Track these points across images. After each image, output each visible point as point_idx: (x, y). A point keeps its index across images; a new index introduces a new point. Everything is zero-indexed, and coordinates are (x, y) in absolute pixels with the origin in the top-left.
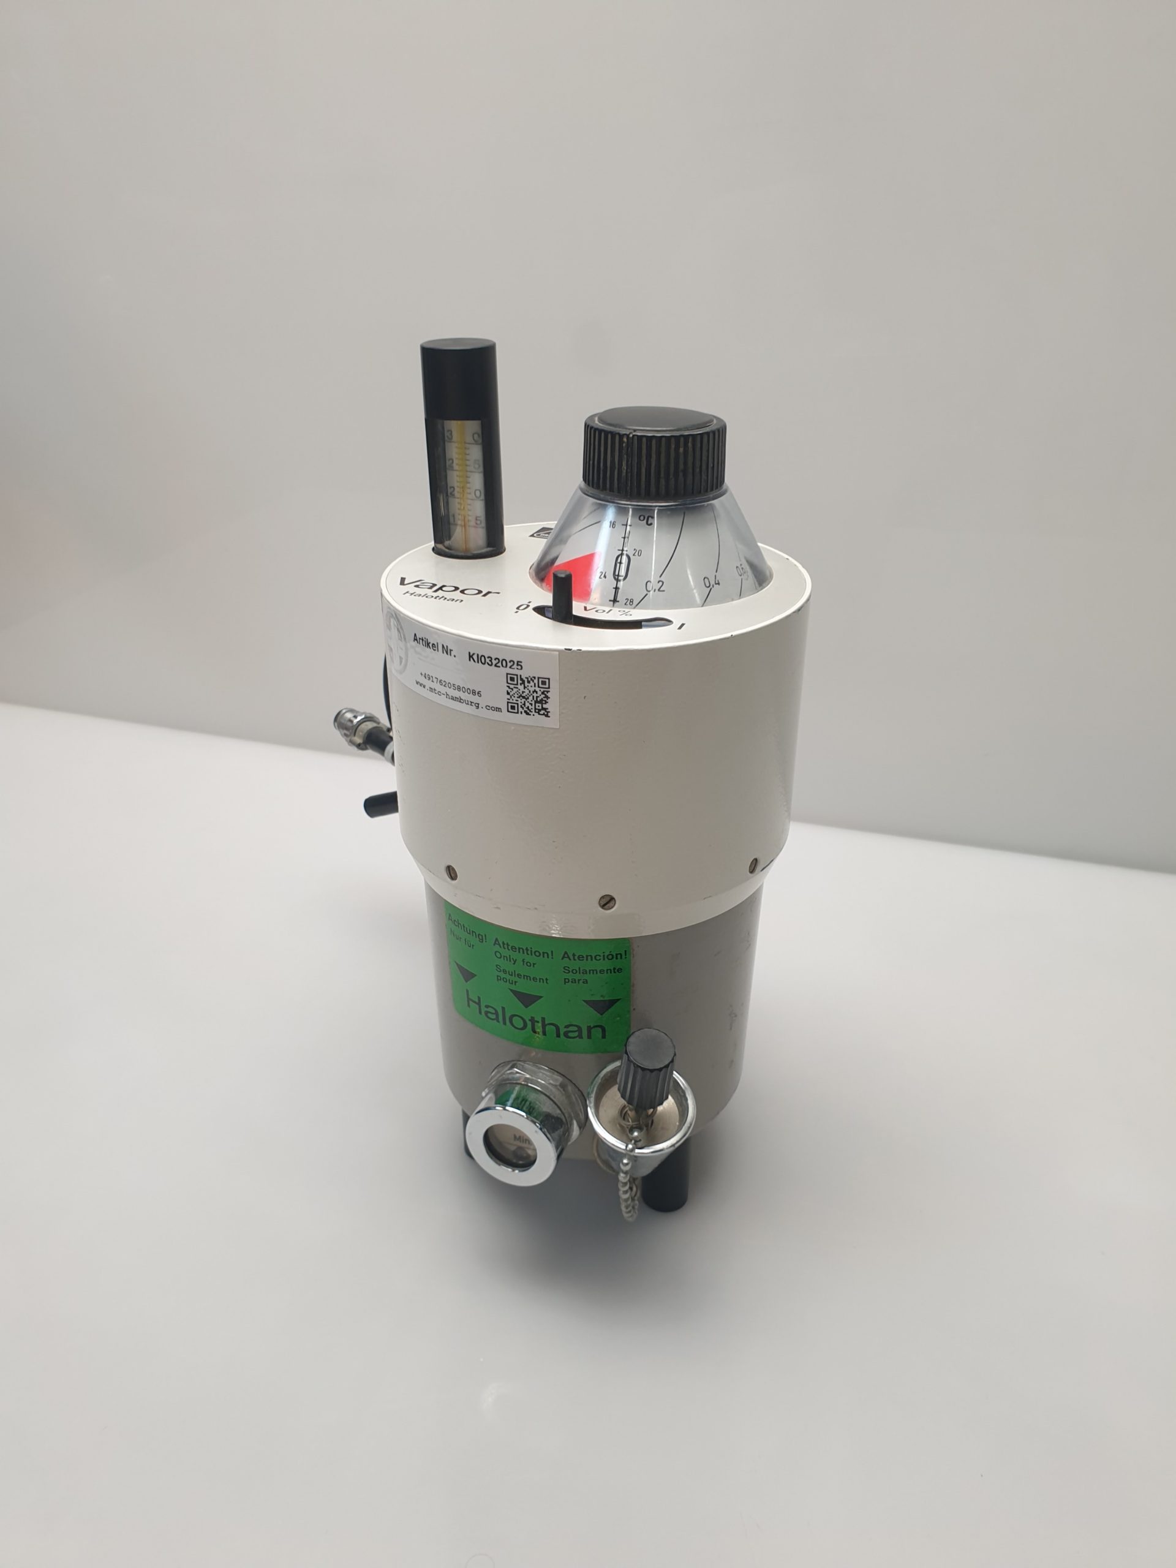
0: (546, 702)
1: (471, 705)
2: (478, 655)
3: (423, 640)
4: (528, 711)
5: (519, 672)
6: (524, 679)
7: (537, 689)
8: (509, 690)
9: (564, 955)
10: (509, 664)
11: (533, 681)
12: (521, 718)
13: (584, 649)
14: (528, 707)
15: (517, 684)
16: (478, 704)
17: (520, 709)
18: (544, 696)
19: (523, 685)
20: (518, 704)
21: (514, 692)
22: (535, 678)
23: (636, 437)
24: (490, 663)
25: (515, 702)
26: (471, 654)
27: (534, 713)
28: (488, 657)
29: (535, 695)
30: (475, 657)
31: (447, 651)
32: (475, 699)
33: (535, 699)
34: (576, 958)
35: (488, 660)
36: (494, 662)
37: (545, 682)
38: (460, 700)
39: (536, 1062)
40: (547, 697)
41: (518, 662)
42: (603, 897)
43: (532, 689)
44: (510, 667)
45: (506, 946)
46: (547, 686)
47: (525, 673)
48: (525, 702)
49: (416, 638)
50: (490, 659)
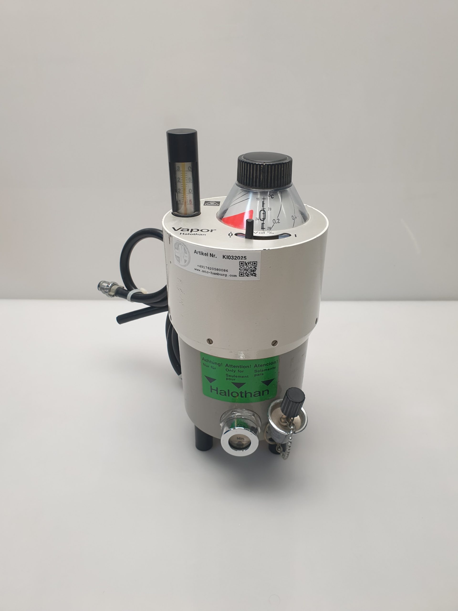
0: (255, 271)
1: (223, 275)
2: (227, 256)
3: (199, 252)
4: (248, 275)
5: (245, 261)
6: (247, 263)
7: (252, 266)
8: (240, 268)
9: (255, 366)
10: (241, 258)
11: (250, 263)
12: (245, 278)
13: (270, 249)
14: (248, 273)
15: (244, 265)
16: (226, 275)
17: (245, 275)
18: (254, 268)
19: (246, 265)
20: (244, 273)
21: (242, 268)
22: (251, 262)
23: (266, 165)
24: (232, 258)
25: (242, 272)
26: (224, 256)
27: (250, 275)
28: (232, 256)
29: (251, 268)
30: (226, 257)
31: (212, 255)
32: (225, 273)
33: (251, 270)
34: (260, 366)
35: (231, 257)
36: (234, 258)
37: (255, 263)
38: (218, 274)
39: (241, 408)
40: (256, 269)
41: (244, 257)
42: (273, 342)
43: (250, 267)
44: (241, 259)
45: (231, 366)
46: (256, 265)
47: (247, 261)
48: (247, 272)
49: (195, 252)
50: (232, 257)
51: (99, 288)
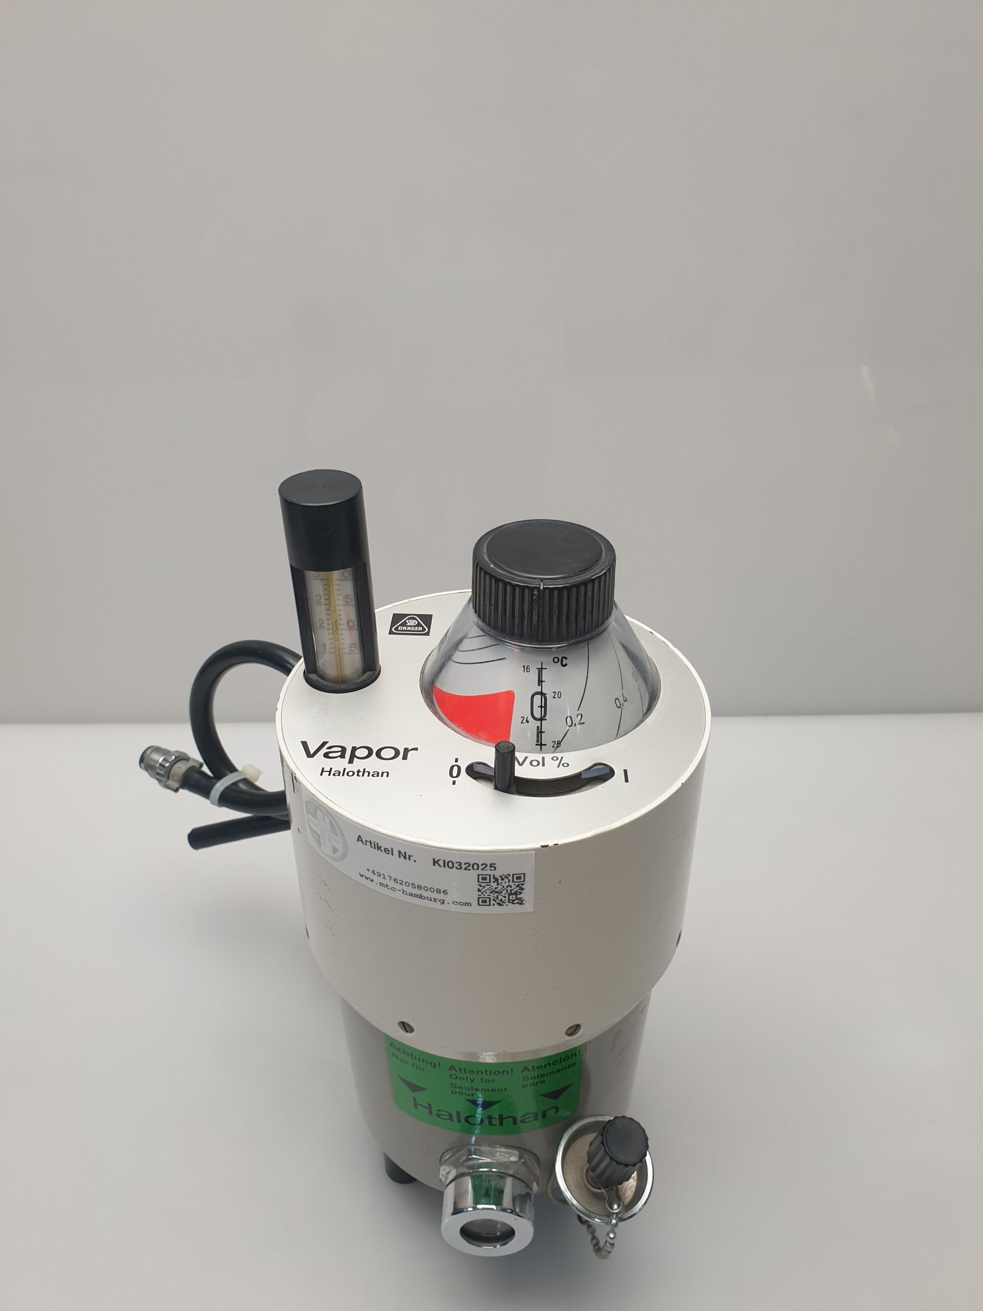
0: (520, 893)
1: (435, 901)
2: (444, 861)
3: (370, 842)
4: (501, 903)
5: (492, 873)
6: (498, 877)
7: (511, 884)
8: (480, 888)
9: (524, 1068)
10: (481, 867)
11: (507, 878)
12: (495, 909)
13: (560, 842)
14: (501, 899)
15: (490, 882)
16: (444, 900)
17: (492, 902)
18: (519, 888)
19: (496, 883)
20: (490, 898)
21: (484, 890)
22: (509, 875)
23: (547, 591)
24: (459, 867)
25: (486, 896)
26: (436, 860)
27: (507, 903)
28: (457, 863)
29: (509, 889)
30: (441, 863)
31: (404, 855)
32: (441, 896)
33: (509, 892)
34: (535, 1068)
35: (456, 865)
36: (464, 866)
37: (520, 878)
38: (421, 897)
39: (492, 1144)
40: (522, 889)
41: (491, 864)
42: (570, 1028)
43: (505, 885)
44: (482, 869)
45: (463, 1071)
46: (522, 880)
47: (497, 874)
48: (498, 896)
49: (360, 839)
50: (459, 864)
51: (142, 765)
